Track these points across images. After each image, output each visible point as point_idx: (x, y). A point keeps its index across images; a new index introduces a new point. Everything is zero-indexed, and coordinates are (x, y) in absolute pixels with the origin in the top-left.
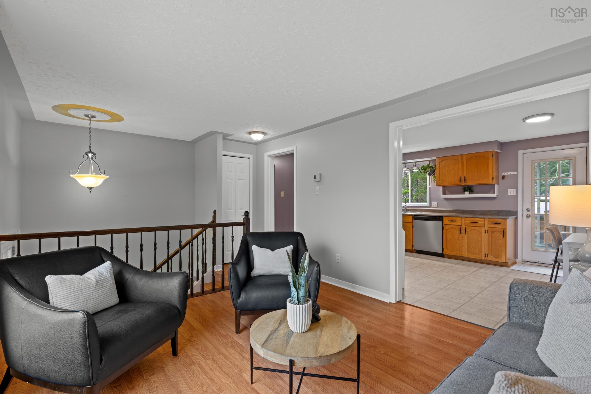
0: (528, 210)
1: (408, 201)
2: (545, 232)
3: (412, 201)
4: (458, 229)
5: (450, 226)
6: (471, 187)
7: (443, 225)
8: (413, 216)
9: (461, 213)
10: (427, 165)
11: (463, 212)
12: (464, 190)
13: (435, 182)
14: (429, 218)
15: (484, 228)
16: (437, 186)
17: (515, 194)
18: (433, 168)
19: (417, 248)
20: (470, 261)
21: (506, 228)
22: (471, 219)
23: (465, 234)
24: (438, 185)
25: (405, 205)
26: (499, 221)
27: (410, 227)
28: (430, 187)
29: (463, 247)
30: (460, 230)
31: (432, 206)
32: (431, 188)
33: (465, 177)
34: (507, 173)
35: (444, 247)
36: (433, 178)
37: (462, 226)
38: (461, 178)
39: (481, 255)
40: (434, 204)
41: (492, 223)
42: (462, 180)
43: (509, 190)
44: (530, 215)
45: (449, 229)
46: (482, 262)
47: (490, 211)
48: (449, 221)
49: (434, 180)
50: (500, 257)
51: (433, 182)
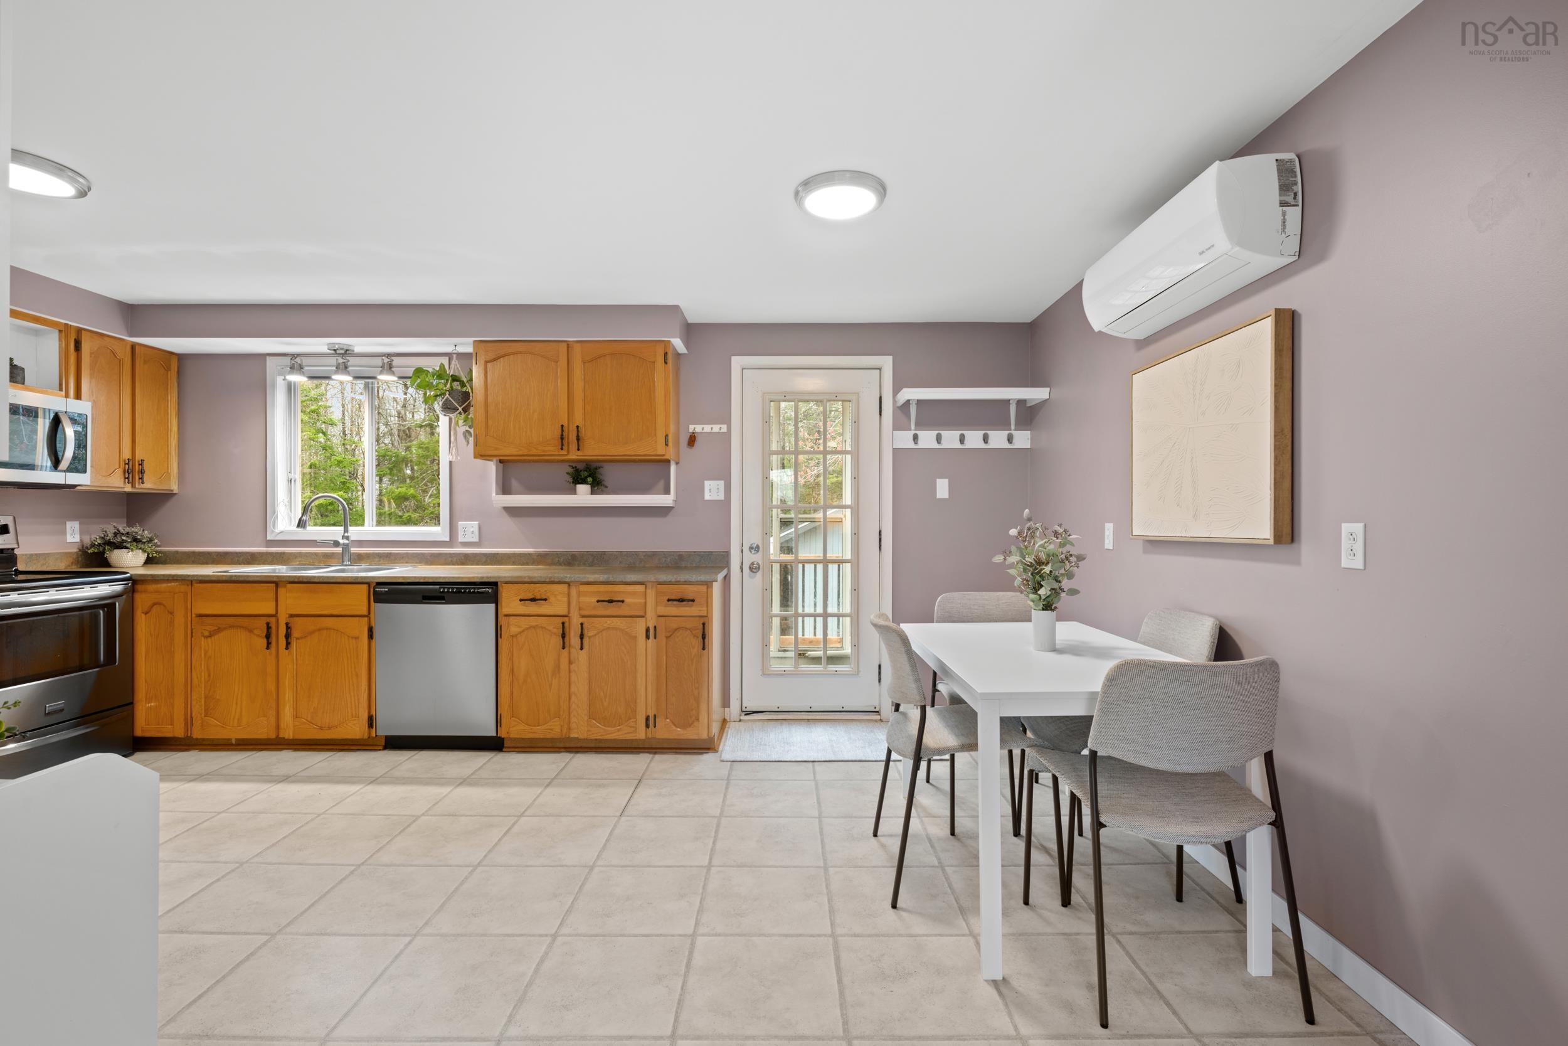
0: (755, 549)
1: (359, 520)
2: (791, 616)
3: (382, 519)
4: (555, 630)
5: (525, 622)
6: (596, 469)
7: (500, 619)
8: (373, 585)
9: (565, 565)
10: (438, 369)
11: (571, 560)
12: (574, 479)
13: (468, 443)
14: (443, 592)
15: (644, 619)
16: (475, 457)
17: (722, 497)
18: (463, 385)
19: (385, 728)
20: (596, 748)
21: (709, 615)
22: (602, 588)
23: (582, 649)
24: (480, 455)
25: (343, 537)
26: (689, 591)
27: (357, 638)
28: (451, 463)
29: (573, 698)
30: (563, 636)
31: (461, 539)
32: (453, 464)
33: (578, 427)
34: (702, 426)
35: (504, 710)
36: (461, 422)
37: (569, 620)
38: (565, 429)
39: (632, 724)
40: (469, 530)
41: (669, 600)
42: (568, 438)
43: (707, 484)
44: (758, 564)
45: (523, 631)
46: (635, 748)
47: (654, 554)
48: (521, 600)
49: (467, 431)
50: (693, 722)
51: (464, 440)
